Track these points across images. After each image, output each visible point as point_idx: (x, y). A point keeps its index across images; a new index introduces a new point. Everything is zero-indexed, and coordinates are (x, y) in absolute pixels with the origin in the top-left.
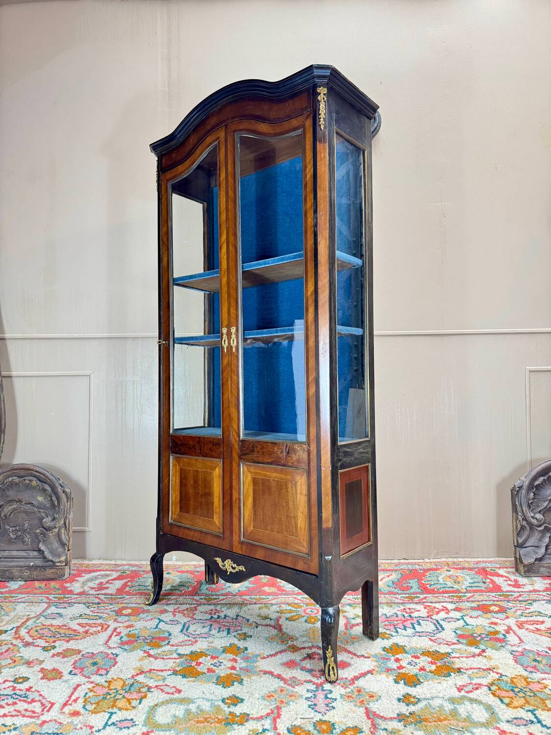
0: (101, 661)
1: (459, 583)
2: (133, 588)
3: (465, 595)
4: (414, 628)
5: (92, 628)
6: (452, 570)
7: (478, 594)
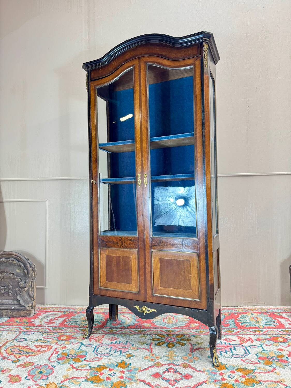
0: (44, 371)
1: (259, 322)
2: (69, 323)
3: (263, 330)
4: (232, 352)
5: (42, 348)
6: (255, 314)
7: (271, 329)
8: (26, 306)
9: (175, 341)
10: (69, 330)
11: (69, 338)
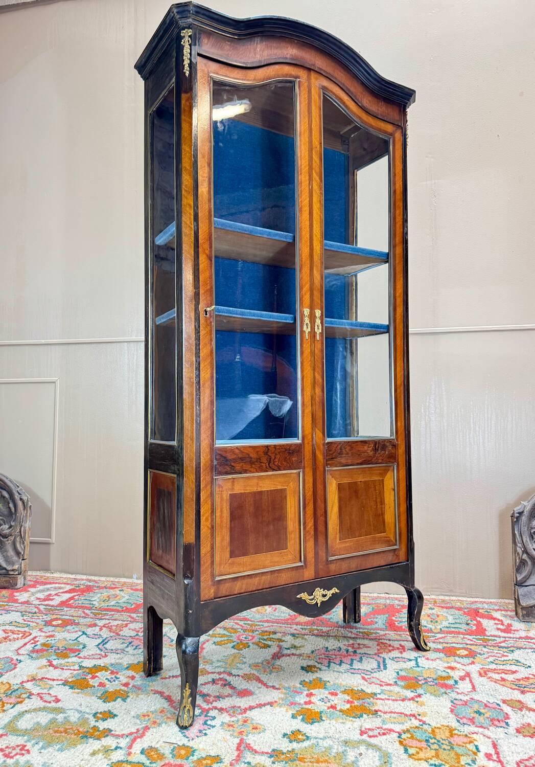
1: (437, 622)
2: (77, 602)
3: (436, 635)
4: (352, 664)
5: (13, 635)
6: (437, 609)
7: (453, 635)
8: (9, 569)
9: (254, 641)
10: (72, 612)
11: (66, 623)
